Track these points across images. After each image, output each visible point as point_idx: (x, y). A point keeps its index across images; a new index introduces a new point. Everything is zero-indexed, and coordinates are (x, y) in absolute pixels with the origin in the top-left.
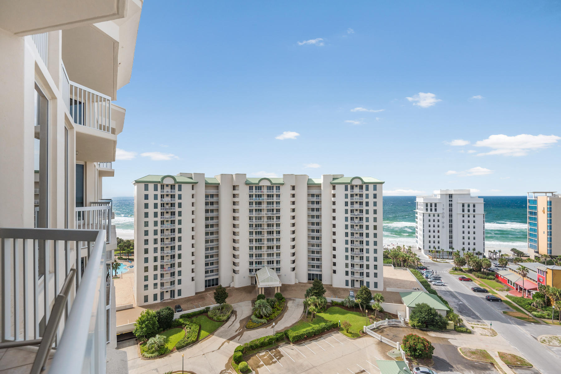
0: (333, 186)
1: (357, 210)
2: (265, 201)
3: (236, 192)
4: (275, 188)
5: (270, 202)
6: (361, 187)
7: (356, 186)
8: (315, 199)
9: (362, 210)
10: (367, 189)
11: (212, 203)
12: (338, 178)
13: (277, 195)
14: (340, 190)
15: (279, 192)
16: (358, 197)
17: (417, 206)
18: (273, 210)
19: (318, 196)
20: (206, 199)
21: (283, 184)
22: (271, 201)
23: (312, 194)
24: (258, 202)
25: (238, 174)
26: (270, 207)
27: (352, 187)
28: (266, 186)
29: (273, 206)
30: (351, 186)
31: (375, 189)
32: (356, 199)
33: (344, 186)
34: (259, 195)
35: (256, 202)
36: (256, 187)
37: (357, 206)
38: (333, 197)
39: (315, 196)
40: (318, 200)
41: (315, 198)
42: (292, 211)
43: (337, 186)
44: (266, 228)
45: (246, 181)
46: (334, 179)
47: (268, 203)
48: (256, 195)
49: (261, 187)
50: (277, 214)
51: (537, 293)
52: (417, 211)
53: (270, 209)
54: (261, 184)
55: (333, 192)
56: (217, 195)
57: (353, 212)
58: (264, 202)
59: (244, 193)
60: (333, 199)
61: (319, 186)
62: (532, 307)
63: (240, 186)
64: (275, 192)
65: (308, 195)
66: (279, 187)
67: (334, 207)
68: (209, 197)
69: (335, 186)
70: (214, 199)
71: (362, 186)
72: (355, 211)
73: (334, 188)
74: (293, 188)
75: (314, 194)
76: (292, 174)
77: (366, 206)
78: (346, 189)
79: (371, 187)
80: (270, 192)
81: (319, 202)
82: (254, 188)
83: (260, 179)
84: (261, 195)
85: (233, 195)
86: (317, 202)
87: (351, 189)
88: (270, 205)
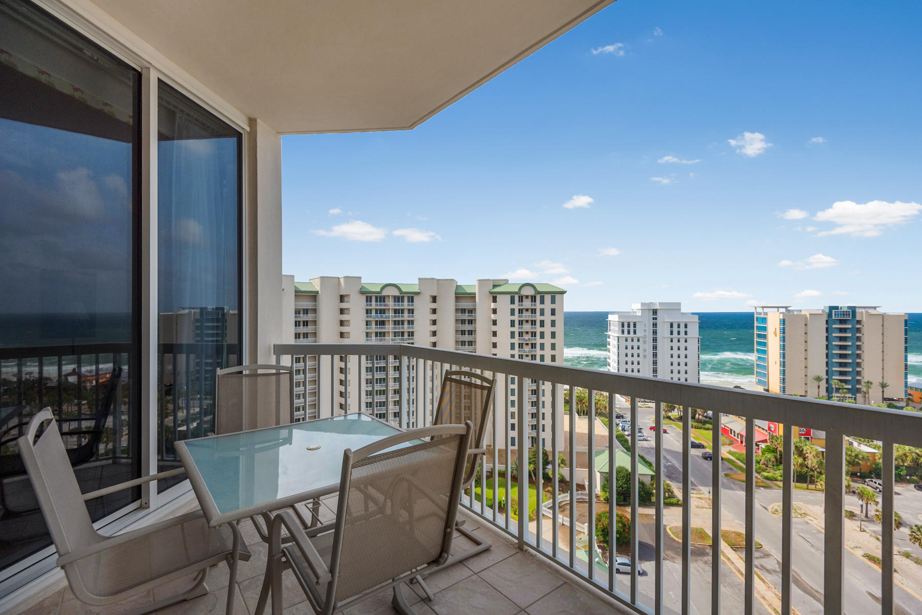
0: (493, 296)
1: (527, 333)
2: (391, 319)
3: (344, 305)
4: (406, 299)
5: (399, 321)
6: (533, 299)
7: (527, 297)
8: (466, 316)
9: (535, 333)
10: (542, 302)
11: (306, 323)
12: (500, 284)
13: (409, 310)
14: (504, 304)
15: (413, 305)
16: (529, 313)
17: (610, 326)
18: (403, 333)
19: (472, 311)
20: (296, 317)
21: (418, 294)
22: (400, 319)
23: (462, 309)
24: (380, 321)
25: (348, 277)
26: (399, 329)
27: (521, 299)
28: (392, 296)
29: (403, 328)
30: (519, 297)
31: (553, 301)
32: (526, 316)
33: (509, 297)
34: (381, 310)
35: (376, 322)
36: (376, 298)
37: (527, 327)
38: (493, 313)
39: (467, 312)
40: (471, 318)
41: (467, 314)
42: (432, 335)
43: (499, 297)
44: (392, 362)
45: (361, 289)
46: (494, 286)
47: (396, 323)
48: (376, 310)
49: (384, 297)
50: (409, 339)
51: (768, 446)
52: (609, 333)
53: (398, 332)
54: (384, 294)
55: (493, 305)
56: (315, 311)
57: (522, 336)
58: (389, 321)
59: (357, 308)
60: (493, 317)
61: (472, 297)
62: (761, 465)
63: (351, 296)
64: (406, 305)
65: (457, 310)
66: (412, 298)
67: (494, 328)
68: (302, 312)
69: (496, 296)
70: (310, 317)
71: (535, 297)
72: (524, 334)
73: (495, 300)
74: (434, 299)
75: (465, 309)
76: (432, 279)
77: (541, 326)
78: (513, 302)
79: (548, 298)
80: (399, 305)
81: (472, 320)
82: (374, 299)
83: (383, 285)
84: (384, 310)
85: (339, 310)
86: (469, 320)
87: (519, 302)
88: (398, 325)
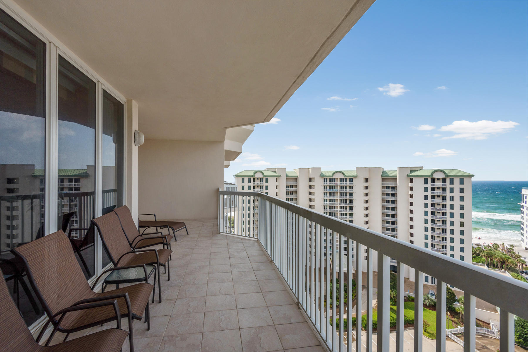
0: (410, 178)
1: (439, 204)
2: (338, 192)
3: (311, 184)
4: (348, 180)
5: (343, 193)
6: (444, 181)
7: (438, 179)
8: (390, 191)
9: (446, 205)
10: (452, 182)
11: (292, 193)
12: (416, 170)
13: (350, 186)
14: (419, 184)
15: (352, 184)
16: (440, 191)
17: (523, 198)
18: (346, 200)
19: (394, 188)
20: (287, 189)
21: (356, 177)
22: (345, 192)
23: (387, 186)
24: (332, 193)
25: (314, 168)
26: (344, 198)
27: (433, 181)
28: (339, 178)
29: (346, 197)
30: (432, 179)
31: (462, 182)
32: (437, 193)
33: (423, 179)
34: (332, 186)
35: (330, 193)
36: (330, 179)
37: (439, 201)
38: (410, 190)
39: (390, 188)
40: (393, 192)
41: (390, 190)
42: (365, 202)
43: (414, 179)
44: (339, 217)
45: (321, 174)
46: (411, 171)
47: (342, 194)
48: (330, 186)
49: (335, 179)
50: (350, 204)
52: (523, 204)
53: (343, 199)
54: (334, 177)
55: (410, 185)
56: (296, 186)
57: (434, 207)
58: (338, 193)
59: (319, 185)
60: (410, 192)
61: (394, 178)
63: (315, 178)
64: (348, 184)
65: (383, 187)
66: (352, 179)
67: (411, 200)
68: (290, 187)
69: (413, 178)
70: (293, 190)
71: (445, 180)
72: (436, 206)
73: (411, 181)
74: (367, 180)
75: (389, 186)
76: (365, 167)
77: (450, 200)
78: (426, 182)
79: (457, 181)
80: (344, 184)
81: (394, 194)
82: (328, 180)
83: (334, 172)
84: (335, 186)
85: (309, 186)
86: (392, 194)
87: (432, 182)
88: (343, 195)
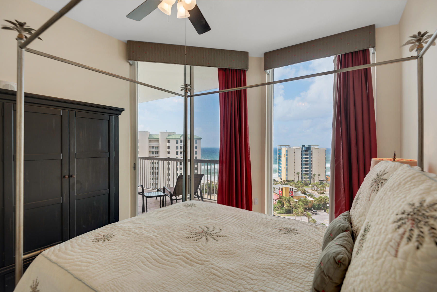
12: (171, 134)
14: (173, 144)
19: (157, 147)
23: (152, 146)
30: (180, 140)
31: (196, 143)
33: (175, 141)
38: (168, 148)
39: (155, 148)
40: (157, 151)
41: (155, 149)
43: (171, 141)
46: (169, 135)
51: (279, 201)
55: (168, 145)
60: (168, 150)
61: (158, 140)
62: (276, 208)
65: (149, 147)
69: (169, 140)
73: (169, 142)
75: (154, 146)
78: (177, 143)
81: (157, 152)
86: (156, 152)
87: (180, 143)
